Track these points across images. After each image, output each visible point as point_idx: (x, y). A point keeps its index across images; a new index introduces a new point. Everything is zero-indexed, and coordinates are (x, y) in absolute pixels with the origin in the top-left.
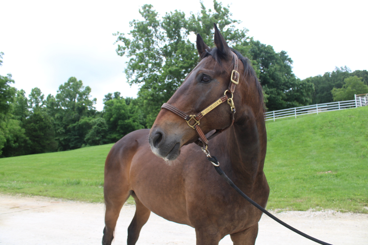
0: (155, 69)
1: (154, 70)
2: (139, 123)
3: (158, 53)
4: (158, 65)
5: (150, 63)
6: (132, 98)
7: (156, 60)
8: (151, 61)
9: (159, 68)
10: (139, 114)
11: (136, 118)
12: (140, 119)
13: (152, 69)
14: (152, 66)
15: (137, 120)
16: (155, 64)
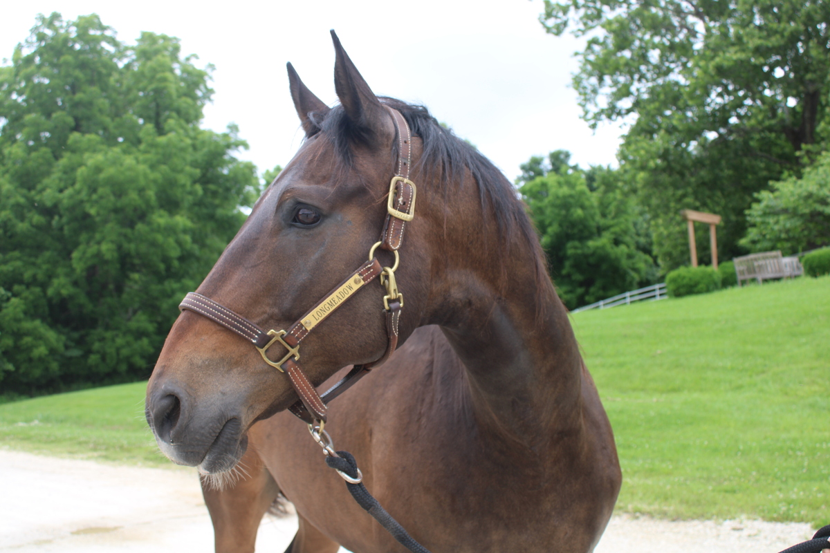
0: (672, 66)
1: (668, 68)
2: (633, 247)
3: (679, 11)
4: (683, 49)
5: (655, 47)
6: (608, 167)
7: (675, 35)
8: (657, 39)
9: (684, 59)
10: (631, 219)
11: (625, 232)
12: (638, 235)
13: (664, 69)
14: (662, 56)
15: (627, 239)
16: (672, 47)
